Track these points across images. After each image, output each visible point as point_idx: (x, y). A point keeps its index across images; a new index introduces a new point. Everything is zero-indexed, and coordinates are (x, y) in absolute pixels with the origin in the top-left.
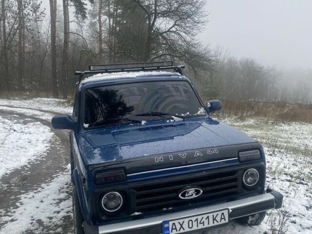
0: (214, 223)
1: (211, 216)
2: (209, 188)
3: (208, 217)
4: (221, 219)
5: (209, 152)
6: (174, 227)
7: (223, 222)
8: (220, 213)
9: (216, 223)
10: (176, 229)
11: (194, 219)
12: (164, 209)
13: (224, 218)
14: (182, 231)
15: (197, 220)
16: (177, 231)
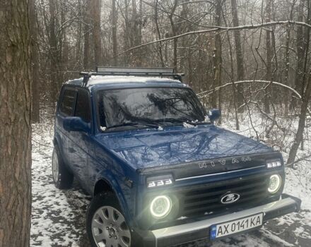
1: (249, 219)
3: (247, 221)
5: (243, 159)
6: (220, 231)
7: (258, 225)
9: (253, 226)
12: (206, 213)
13: (259, 221)
15: (239, 223)
16: (222, 234)
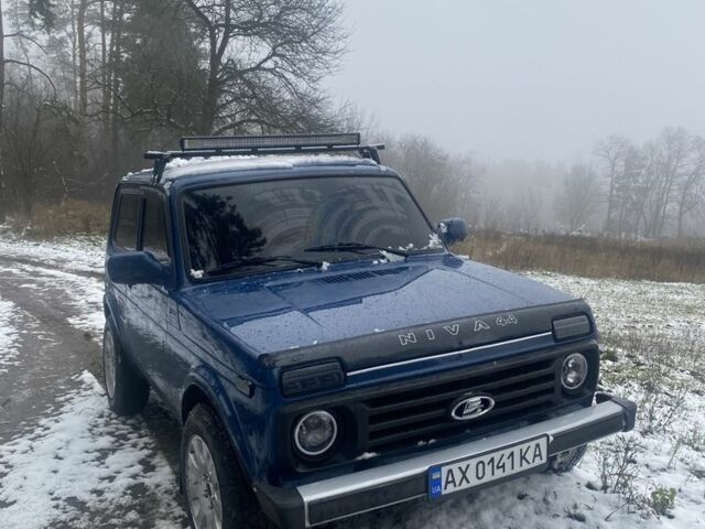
0: (521, 465)
1: (516, 450)
2: (505, 396)
3: (512, 454)
4: (535, 456)
5: (499, 320)
6: (450, 479)
7: (538, 462)
8: (533, 444)
9: (526, 466)
10: (453, 481)
11: (486, 459)
13: (540, 455)
14: (465, 485)
15: (492, 460)
16: (455, 485)
